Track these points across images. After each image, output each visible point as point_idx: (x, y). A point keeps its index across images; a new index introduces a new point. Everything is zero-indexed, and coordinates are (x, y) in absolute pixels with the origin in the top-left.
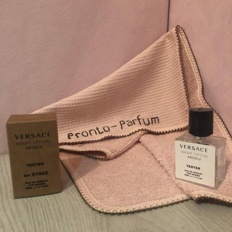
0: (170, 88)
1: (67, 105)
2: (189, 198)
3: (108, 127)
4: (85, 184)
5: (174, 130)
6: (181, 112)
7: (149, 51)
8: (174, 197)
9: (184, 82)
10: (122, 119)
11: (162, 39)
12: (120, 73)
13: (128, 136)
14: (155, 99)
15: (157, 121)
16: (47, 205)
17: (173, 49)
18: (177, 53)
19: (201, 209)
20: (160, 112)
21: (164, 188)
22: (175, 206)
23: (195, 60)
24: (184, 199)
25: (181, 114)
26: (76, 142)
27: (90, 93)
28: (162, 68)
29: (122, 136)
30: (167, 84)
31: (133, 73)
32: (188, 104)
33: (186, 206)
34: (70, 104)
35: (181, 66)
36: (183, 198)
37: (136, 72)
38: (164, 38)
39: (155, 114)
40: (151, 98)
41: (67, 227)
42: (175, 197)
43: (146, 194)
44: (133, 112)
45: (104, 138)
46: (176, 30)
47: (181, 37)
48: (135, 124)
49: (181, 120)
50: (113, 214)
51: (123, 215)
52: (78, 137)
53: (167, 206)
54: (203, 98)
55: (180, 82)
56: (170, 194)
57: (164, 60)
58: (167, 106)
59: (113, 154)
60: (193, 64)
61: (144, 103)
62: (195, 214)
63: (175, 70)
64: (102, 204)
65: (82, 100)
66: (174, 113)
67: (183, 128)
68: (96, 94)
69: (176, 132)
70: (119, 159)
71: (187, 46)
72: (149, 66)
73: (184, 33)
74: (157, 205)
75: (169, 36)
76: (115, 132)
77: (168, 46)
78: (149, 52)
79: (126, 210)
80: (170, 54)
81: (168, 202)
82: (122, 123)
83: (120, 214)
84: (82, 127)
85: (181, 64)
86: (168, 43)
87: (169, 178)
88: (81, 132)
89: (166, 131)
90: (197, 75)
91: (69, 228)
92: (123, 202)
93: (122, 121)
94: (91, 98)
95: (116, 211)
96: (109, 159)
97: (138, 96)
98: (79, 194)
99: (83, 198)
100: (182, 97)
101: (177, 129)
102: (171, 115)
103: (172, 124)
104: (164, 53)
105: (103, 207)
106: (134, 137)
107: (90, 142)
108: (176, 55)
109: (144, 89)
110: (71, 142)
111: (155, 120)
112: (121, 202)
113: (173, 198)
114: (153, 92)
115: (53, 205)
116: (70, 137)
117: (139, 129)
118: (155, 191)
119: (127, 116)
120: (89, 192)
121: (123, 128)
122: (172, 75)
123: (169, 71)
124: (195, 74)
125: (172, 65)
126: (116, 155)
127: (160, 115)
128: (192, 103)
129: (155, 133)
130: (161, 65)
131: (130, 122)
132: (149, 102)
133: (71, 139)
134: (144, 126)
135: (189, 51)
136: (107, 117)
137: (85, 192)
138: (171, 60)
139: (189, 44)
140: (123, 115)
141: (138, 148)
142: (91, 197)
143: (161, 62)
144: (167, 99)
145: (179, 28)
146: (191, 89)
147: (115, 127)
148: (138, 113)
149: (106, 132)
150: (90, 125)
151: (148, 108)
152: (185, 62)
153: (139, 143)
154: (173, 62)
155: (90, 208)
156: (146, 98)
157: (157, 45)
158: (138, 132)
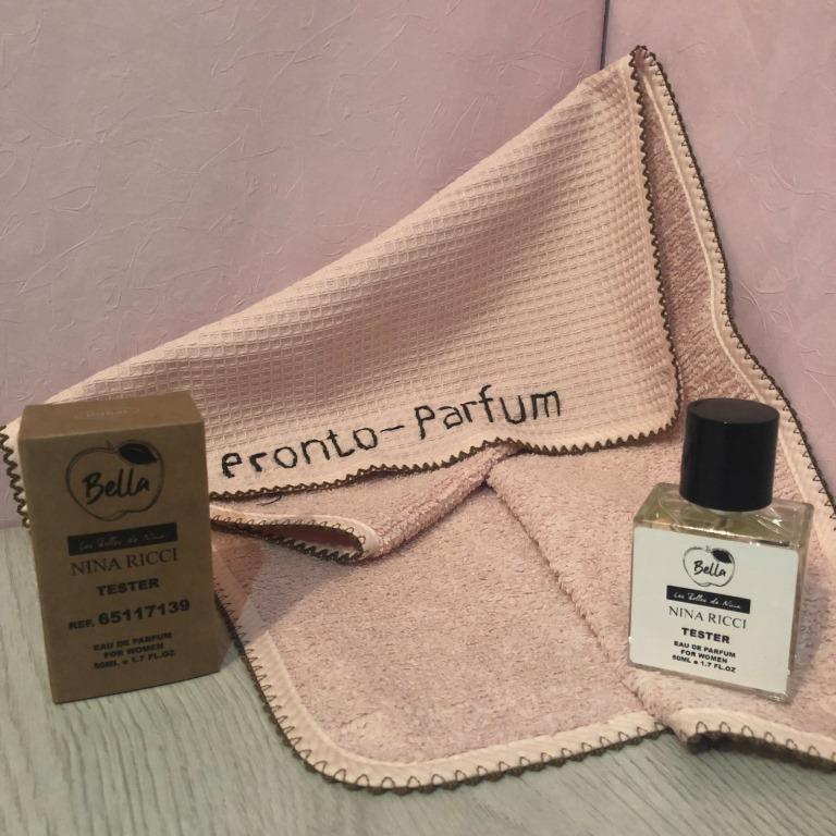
0: (605, 285)
1: (216, 349)
2: (660, 728)
3: (371, 431)
4: (285, 664)
5: (614, 442)
6: (641, 374)
7: (528, 142)
8: (607, 723)
9: (656, 267)
10: (423, 398)
11: (576, 97)
13: (445, 465)
14: (548, 323)
15: (552, 408)
17: (620, 137)
18: (635, 152)
19: (704, 774)
20: (565, 372)
21: (572, 685)
22: (607, 757)
23: (702, 181)
24: (642, 733)
25: (643, 384)
26: (251, 491)
27: (305, 305)
28: (577, 207)
29: (421, 466)
30: (591, 268)
31: (468, 227)
32: (671, 350)
33: (649, 760)
34: (227, 348)
35: (649, 202)
36: (638, 728)
37: (477, 225)
38: (583, 93)
40: (533, 322)
42: (611, 722)
43: (504, 708)
44: (466, 374)
45: (355, 473)
46: (631, 64)
47: (650, 93)
48: (470, 420)
49: (641, 404)
50: (379, 791)
51: (415, 794)
52: (259, 469)
53: (579, 758)
54: (730, 329)
55: (643, 262)
56: (591, 712)
57: (582, 176)
58: (591, 351)
59: (387, 540)
60: (690, 195)
61: (507, 338)
62: (682, 795)
63: (625, 218)
64: (343, 747)
65: (273, 330)
66: (616, 377)
67: (647, 434)
68: (327, 308)
69: (625, 449)
70: (410, 558)
71: (672, 125)
72: (527, 199)
73: (660, 78)
74: (542, 754)
75: (604, 85)
76: (397, 451)
77: (601, 124)
78: (527, 148)
79: (429, 776)
80: (607, 156)
81: (583, 744)
82: (424, 415)
83: (404, 792)
84: (276, 429)
85: (648, 197)
86: (599, 113)
87: (591, 644)
88: (270, 451)
89: (586, 445)
90: (705, 240)
92: (419, 740)
93: (426, 408)
94: (307, 324)
95: (393, 782)
96: (373, 559)
97: (483, 313)
98: (259, 705)
99: (273, 720)
100: (648, 321)
101: (625, 439)
102: (606, 385)
103: (606, 419)
104: (586, 152)
105: (347, 760)
106: (469, 472)
107: (303, 491)
108: (631, 162)
109: (508, 286)
110: (233, 492)
111: (545, 402)
112: (411, 739)
113: (605, 727)
114: (540, 299)
115: (162, 749)
116: (230, 468)
117: (485, 442)
118: (539, 696)
119: (441, 390)
120: (297, 699)
121: (428, 435)
122: (613, 236)
123: (603, 219)
124: (699, 235)
125: (612, 199)
126: (396, 543)
127: (565, 384)
128: (686, 343)
129: (544, 452)
130: (573, 197)
131: (453, 414)
132: (525, 334)
133: (233, 476)
134: (504, 425)
135: (680, 147)
136: (369, 392)
137: (282, 697)
138: (609, 177)
139: (680, 118)
140: (428, 383)
141: (480, 515)
142: (304, 719)
143: (573, 185)
144: (591, 323)
145: (645, 57)
146: (682, 290)
147: (396, 432)
148: (485, 375)
149: (363, 450)
150: (307, 422)
151: (521, 355)
152: (663, 186)
153: (484, 492)
154: (617, 184)
155: (296, 760)
156: (514, 321)
157: (558, 119)
158: (479, 454)
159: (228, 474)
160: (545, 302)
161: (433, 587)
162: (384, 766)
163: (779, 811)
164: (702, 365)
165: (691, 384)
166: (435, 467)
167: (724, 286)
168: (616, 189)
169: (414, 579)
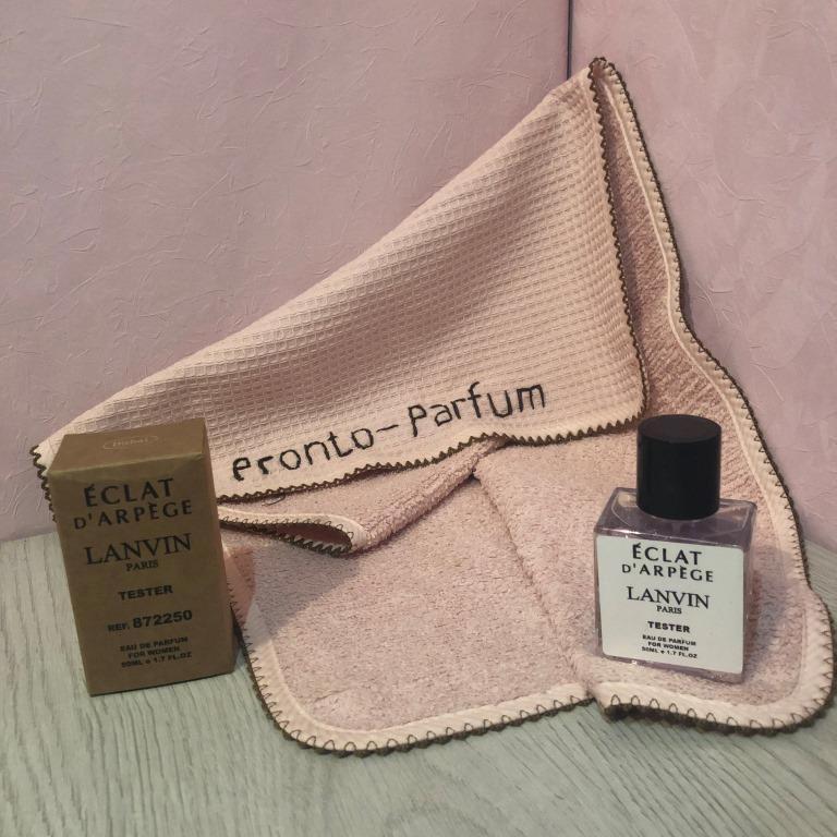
0: (580, 283)
1: (219, 366)
2: (588, 697)
3: (368, 431)
4: (276, 649)
5: (595, 430)
6: (615, 366)
7: (499, 155)
8: (545, 693)
9: (619, 267)
10: (415, 398)
11: (544, 108)
12: (397, 243)
13: (435, 461)
14: (529, 322)
15: (537, 401)
16: (151, 722)
17: (586, 144)
18: (597, 159)
19: (625, 735)
20: (546, 368)
21: (520, 660)
22: (542, 722)
23: (659, 185)
24: (575, 701)
25: (618, 375)
26: (257, 493)
27: (298, 322)
28: (550, 211)
29: (413, 463)
30: (567, 267)
31: (445, 239)
32: (634, 345)
33: (580, 724)
34: (230, 365)
35: (610, 206)
36: (572, 697)
37: (454, 237)
38: (551, 105)
39: (531, 373)
40: (516, 322)
41: (203, 799)
42: (549, 692)
43: (458, 682)
44: (455, 373)
45: (352, 473)
46: (589, 76)
47: (612, 102)
48: (459, 417)
49: (617, 393)
50: (344, 754)
51: (374, 756)
52: (265, 471)
53: (517, 723)
54: (683, 325)
55: (609, 262)
56: (534, 684)
57: (554, 182)
58: (571, 345)
59: (374, 534)
60: (650, 198)
61: (491, 338)
62: (602, 753)
63: (594, 221)
64: (316, 719)
65: (270, 346)
66: (595, 368)
67: (623, 421)
68: (318, 323)
69: (605, 437)
70: (396, 548)
71: (631, 132)
72: (502, 208)
73: (620, 86)
74: (485, 720)
75: (568, 95)
76: (392, 449)
77: (569, 132)
78: (498, 161)
79: (386, 740)
80: (577, 162)
81: (521, 711)
82: (416, 414)
83: (365, 754)
84: (281, 433)
85: (609, 201)
86: (566, 122)
87: (544, 623)
88: (276, 454)
89: (570, 434)
90: (662, 240)
91: (208, 802)
92: (380, 713)
93: (418, 407)
94: (301, 339)
95: (355, 746)
96: (362, 551)
97: (468, 316)
98: (251, 683)
99: (260, 697)
100: (616, 317)
101: (604, 427)
103: (587, 408)
104: (557, 160)
105: (318, 728)
106: (455, 467)
107: (305, 490)
108: (595, 169)
109: (491, 288)
110: (241, 494)
111: (530, 395)
112: (374, 712)
113: (543, 696)
114: (521, 299)
115: (168, 725)
116: (240, 471)
117: (472, 438)
118: (489, 670)
119: (433, 389)
120: (282, 678)
121: (419, 433)
122: (585, 237)
123: (575, 221)
124: (658, 236)
125: (582, 202)
126: (383, 535)
127: (547, 377)
128: (649, 338)
129: (531, 443)
130: (547, 202)
131: (443, 412)
132: (510, 333)
133: (243, 479)
134: (491, 420)
135: (639, 153)
136: (366, 395)
137: (269, 677)
138: (579, 182)
139: (638, 125)
140: (420, 383)
141: (465, 506)
142: (285, 695)
143: (546, 191)
144: (570, 319)
145: (604, 68)
146: (646, 287)
147: (391, 431)
148: (473, 373)
149: (360, 450)
150: (309, 426)
151: (505, 353)
152: (626, 189)
153: (473, 483)
154: (586, 189)
155: (277, 731)
156: (497, 322)
157: (528, 131)
158: (467, 449)
159: (239, 477)
160: (525, 301)
161: (414, 575)
162: (350, 734)
163: (684, 764)
164: (663, 358)
165: (656, 375)
166: (426, 463)
167: (677, 284)
168: (585, 193)
169: (397, 569)
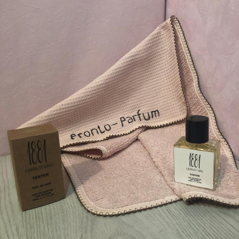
0: (168, 80)
3: (109, 125)
5: (174, 122)
6: (179, 104)
7: (144, 44)
8: (163, 199)
9: (180, 74)
10: (122, 115)
11: (156, 31)
13: (129, 134)
14: (154, 92)
15: (157, 115)
17: (169, 40)
18: (173, 44)
20: (160, 105)
28: (159, 60)
30: (165, 76)
32: (184, 96)
35: (177, 57)
38: (158, 29)
39: (155, 107)
40: (150, 92)
42: (165, 198)
44: (133, 107)
45: (106, 138)
46: (170, 21)
47: (176, 29)
48: (135, 121)
49: (180, 112)
52: (80, 137)
53: (156, 207)
54: (200, 91)
57: (160, 52)
58: (166, 98)
61: (143, 97)
63: (172, 62)
66: (173, 105)
67: (181, 120)
71: (182, 37)
73: (179, 24)
74: (146, 206)
75: (164, 27)
76: (116, 131)
77: (164, 37)
78: (144, 46)
79: (118, 212)
80: (166, 46)
81: (157, 204)
82: (122, 120)
85: (177, 56)
86: (163, 34)
88: (83, 132)
89: (167, 124)
92: (115, 204)
93: (123, 118)
97: (136, 91)
98: (77, 196)
100: (179, 89)
102: (170, 107)
103: (171, 116)
104: (161, 45)
106: (132, 136)
108: (172, 47)
109: (142, 83)
110: (72, 143)
111: (155, 113)
114: (151, 85)
116: (73, 137)
117: (139, 127)
119: (127, 112)
121: (124, 125)
122: (170, 67)
123: (167, 62)
125: (168, 57)
127: (160, 108)
128: (189, 96)
129: (155, 128)
130: (158, 57)
131: (130, 119)
132: (148, 95)
134: (144, 121)
135: (184, 43)
136: (108, 114)
138: (167, 51)
140: (123, 111)
143: (158, 54)
144: (166, 91)
145: (174, 19)
147: (116, 125)
148: (138, 107)
149: (107, 131)
150: (92, 124)
151: (148, 101)
153: (138, 141)
154: (169, 53)
156: (145, 92)
157: (152, 37)
159: (73, 139)
160: (153, 86)
161: (122, 166)
162: (107, 210)
164: (193, 101)
166: (126, 134)
167: (197, 80)
169: (117, 164)
